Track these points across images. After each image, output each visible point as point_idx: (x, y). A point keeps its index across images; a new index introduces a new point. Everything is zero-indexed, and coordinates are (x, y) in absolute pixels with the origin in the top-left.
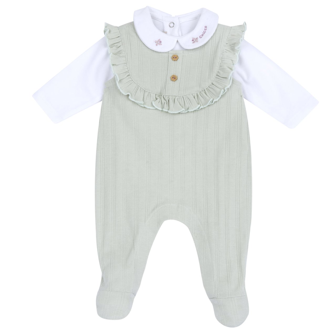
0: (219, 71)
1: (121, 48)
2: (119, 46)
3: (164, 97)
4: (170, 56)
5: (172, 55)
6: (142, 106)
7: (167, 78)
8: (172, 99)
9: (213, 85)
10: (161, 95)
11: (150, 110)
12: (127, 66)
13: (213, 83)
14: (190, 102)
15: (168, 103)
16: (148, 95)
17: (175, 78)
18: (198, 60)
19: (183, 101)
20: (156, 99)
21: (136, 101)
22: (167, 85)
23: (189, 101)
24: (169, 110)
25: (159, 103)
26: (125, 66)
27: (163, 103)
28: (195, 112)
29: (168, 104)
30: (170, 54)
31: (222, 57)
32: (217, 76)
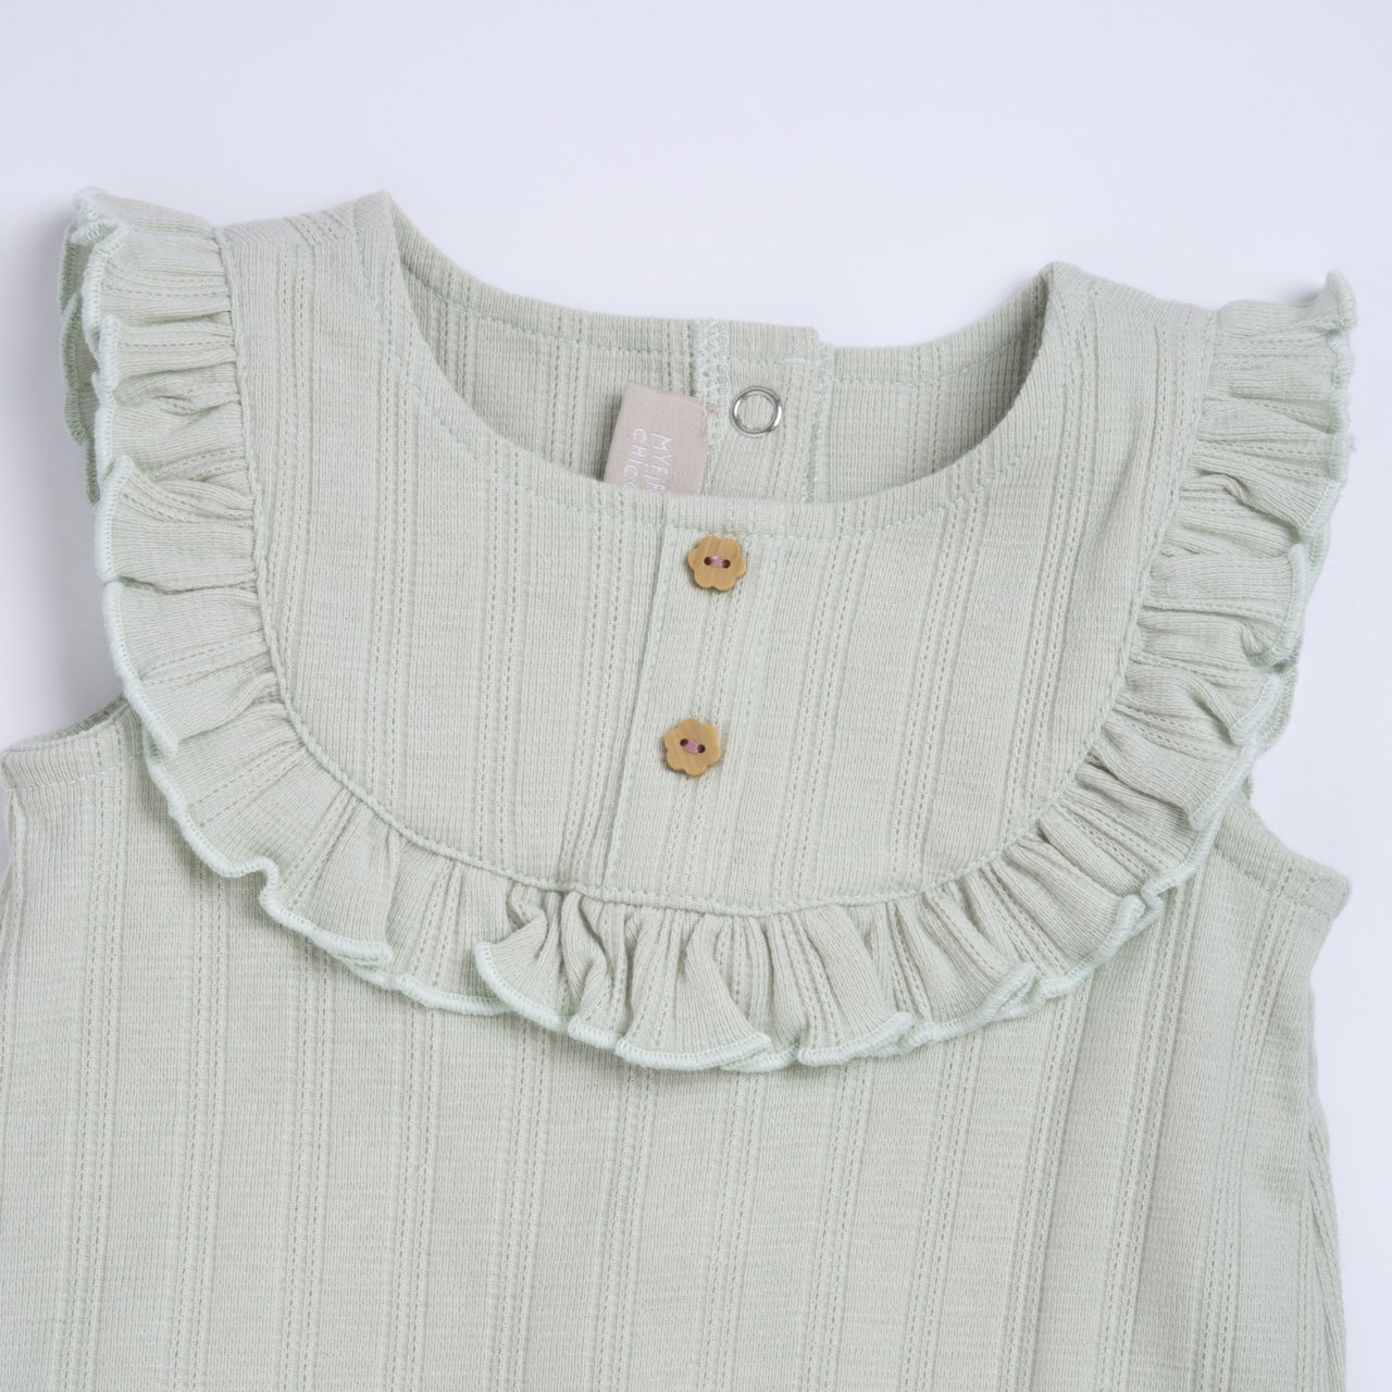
0: (1120, 726)
1: (224, 430)
2: (199, 404)
3: (593, 910)
4: (668, 539)
5: (697, 536)
6: (379, 979)
7: (627, 740)
8: (664, 939)
9: (1043, 848)
10: (562, 895)
11: (449, 1018)
12: (258, 609)
13: (1048, 829)
14: (821, 981)
15: (622, 965)
16: (443, 882)
17: (702, 749)
18: (922, 606)
19: (764, 959)
20: (518, 923)
21: (326, 940)
22: (622, 805)
23: (818, 970)
24: (623, 1033)
25: (537, 956)
26: (244, 604)
27: (575, 969)
28: (851, 1071)
29: (621, 975)
30: (669, 530)
31: (1152, 602)
32: (1091, 771)
